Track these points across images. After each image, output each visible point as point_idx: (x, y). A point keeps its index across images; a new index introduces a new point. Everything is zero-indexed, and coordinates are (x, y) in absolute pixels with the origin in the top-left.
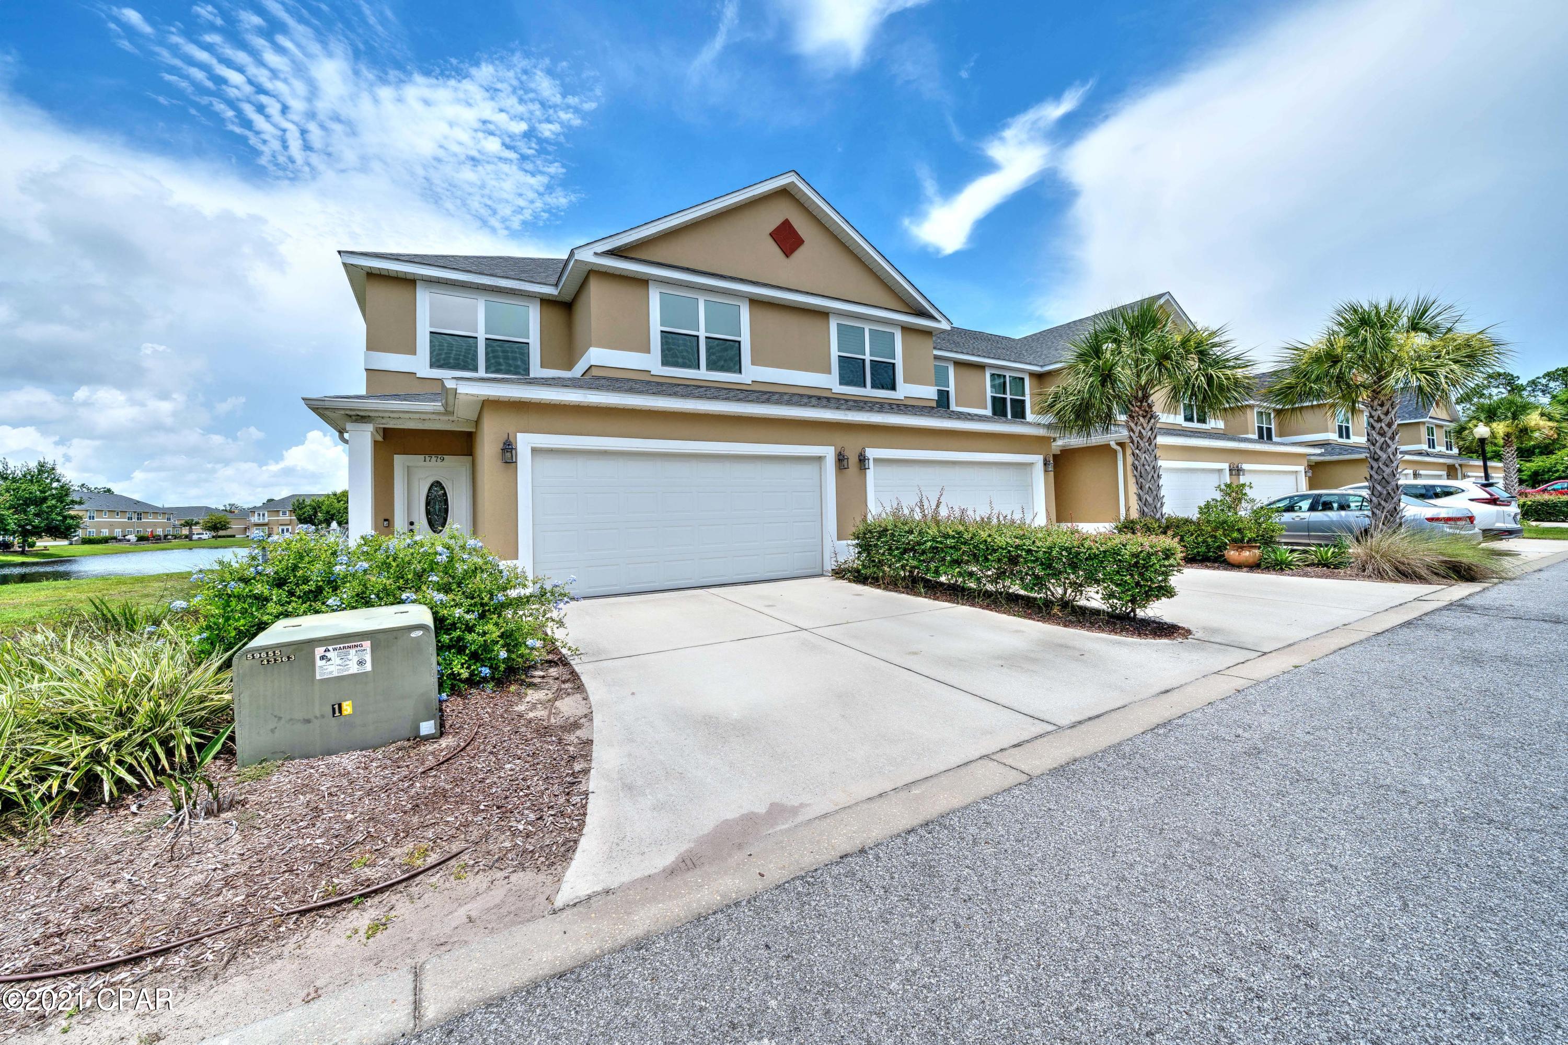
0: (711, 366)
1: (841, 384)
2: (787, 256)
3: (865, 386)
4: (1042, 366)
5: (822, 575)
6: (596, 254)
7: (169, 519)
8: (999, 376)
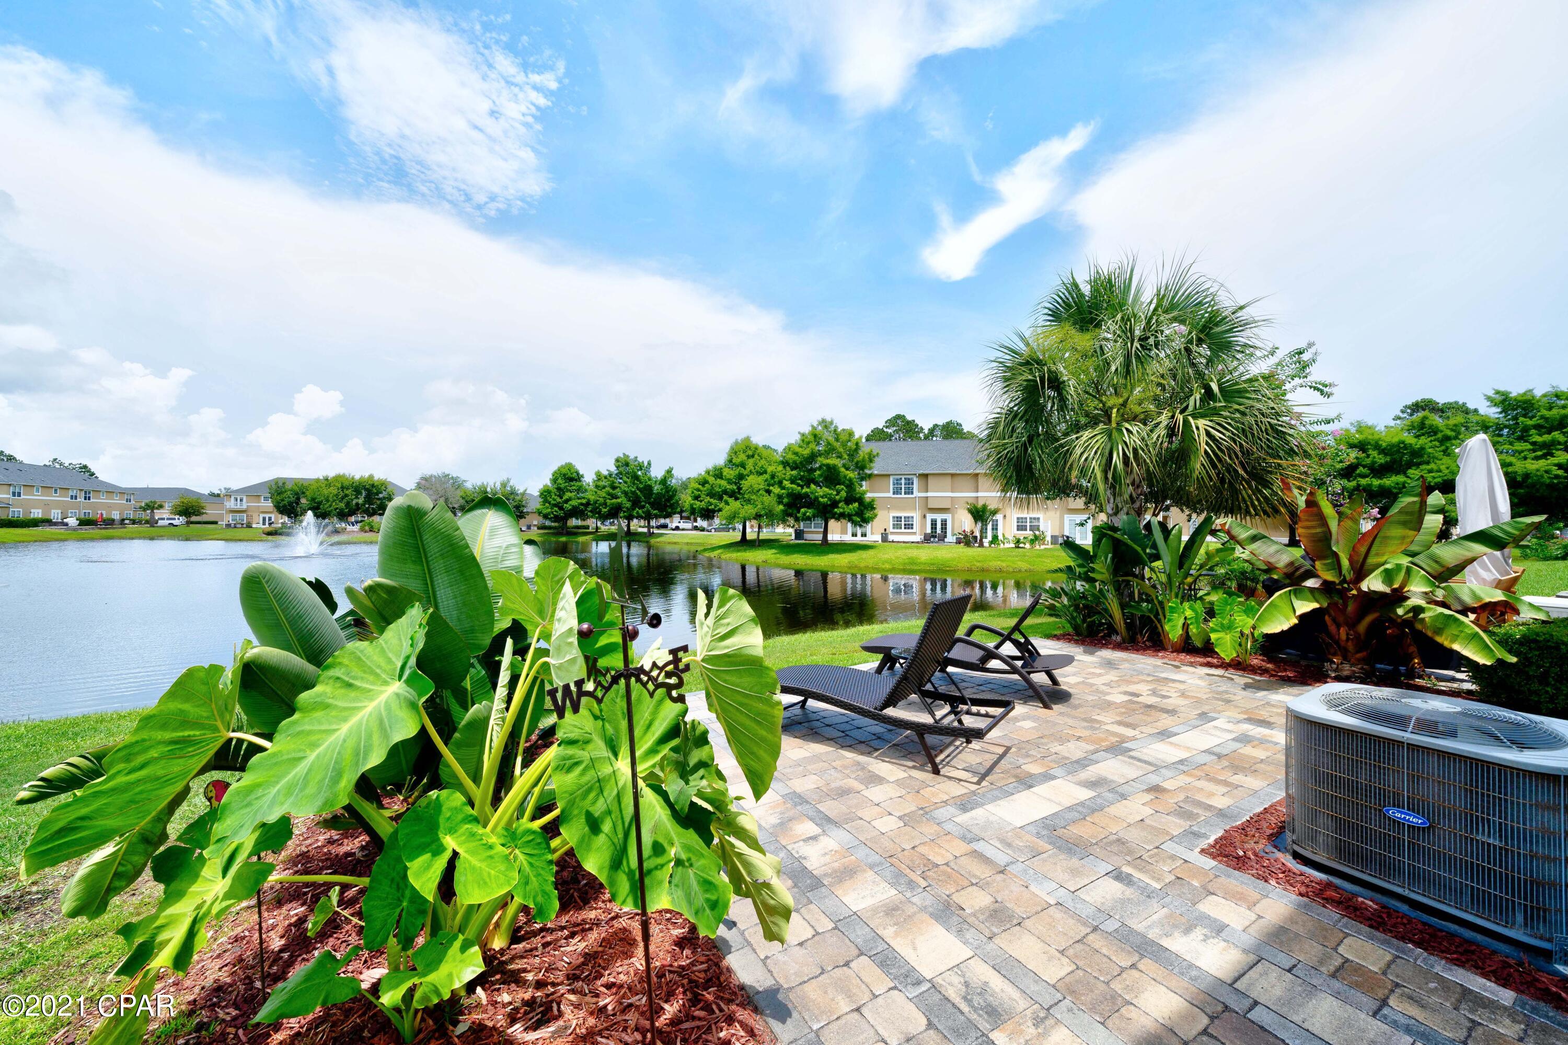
7: (128, 500)
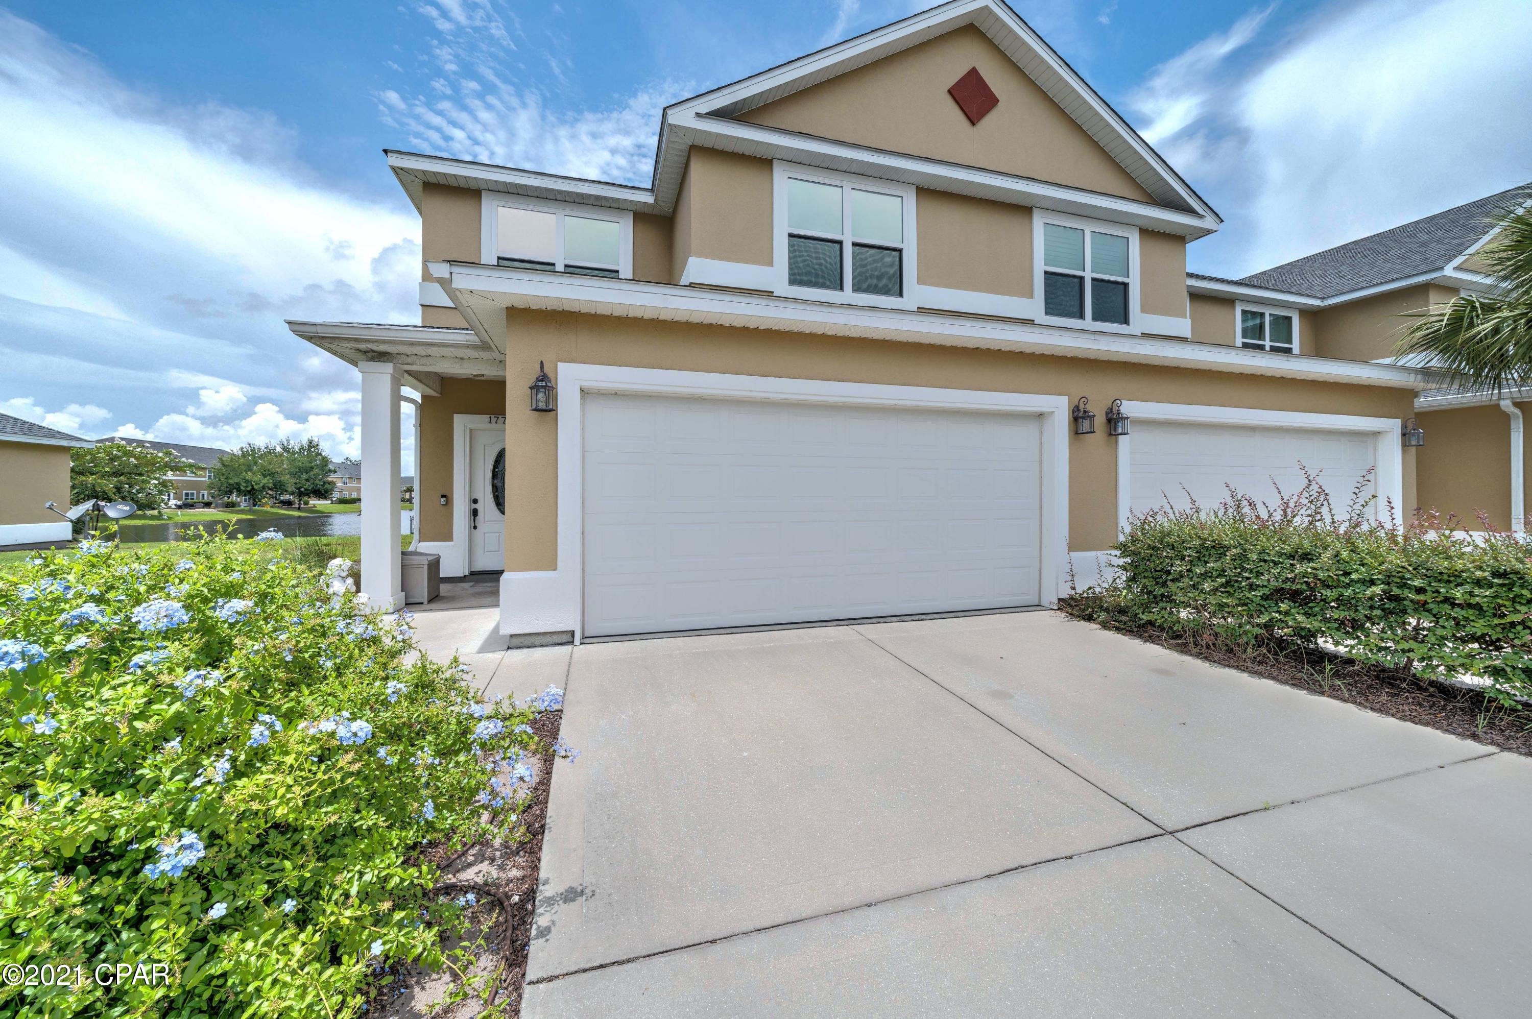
0: (857, 288)
1: (1047, 313)
2: (973, 124)
3: (1082, 316)
4: (1322, 299)
5: (1038, 606)
6: (698, 115)
8: (1254, 314)
